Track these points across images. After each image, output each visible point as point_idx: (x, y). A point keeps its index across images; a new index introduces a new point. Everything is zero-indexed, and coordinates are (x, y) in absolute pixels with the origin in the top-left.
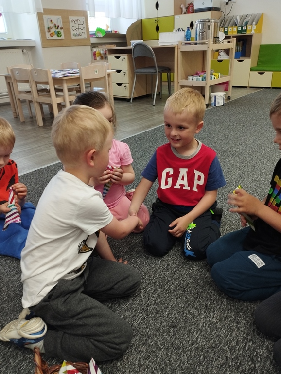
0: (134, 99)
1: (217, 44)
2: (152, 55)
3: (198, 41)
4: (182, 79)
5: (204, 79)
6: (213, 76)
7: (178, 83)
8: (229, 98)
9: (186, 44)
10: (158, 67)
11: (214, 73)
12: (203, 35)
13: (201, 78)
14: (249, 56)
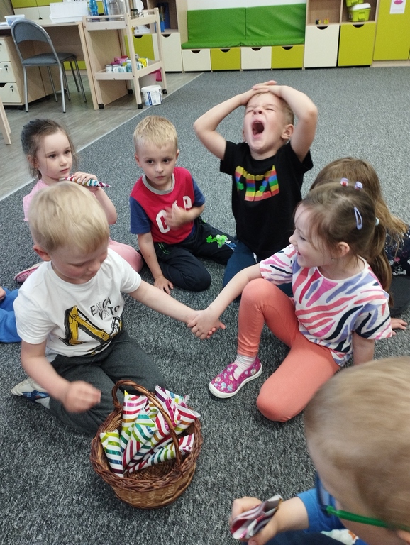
0: (29, 104)
1: (136, 19)
2: (46, 39)
3: (109, 16)
4: (97, 71)
5: (129, 69)
6: (140, 65)
7: (93, 77)
8: (164, 92)
9: (93, 20)
10: (57, 53)
11: (140, 59)
12: (114, 6)
13: (124, 68)
14: (176, 28)
